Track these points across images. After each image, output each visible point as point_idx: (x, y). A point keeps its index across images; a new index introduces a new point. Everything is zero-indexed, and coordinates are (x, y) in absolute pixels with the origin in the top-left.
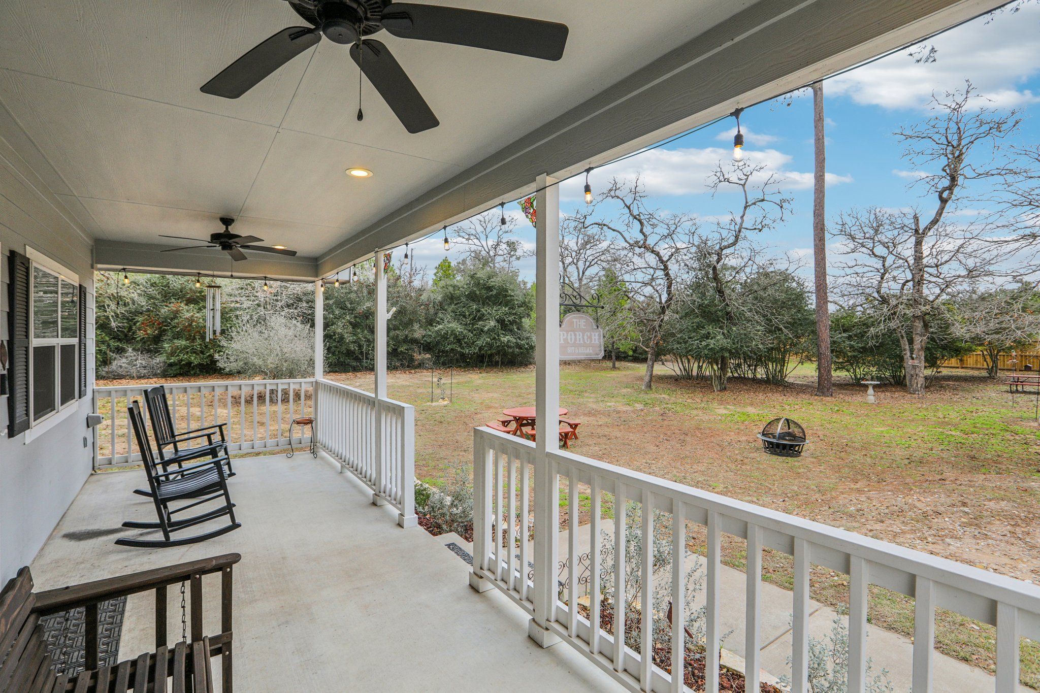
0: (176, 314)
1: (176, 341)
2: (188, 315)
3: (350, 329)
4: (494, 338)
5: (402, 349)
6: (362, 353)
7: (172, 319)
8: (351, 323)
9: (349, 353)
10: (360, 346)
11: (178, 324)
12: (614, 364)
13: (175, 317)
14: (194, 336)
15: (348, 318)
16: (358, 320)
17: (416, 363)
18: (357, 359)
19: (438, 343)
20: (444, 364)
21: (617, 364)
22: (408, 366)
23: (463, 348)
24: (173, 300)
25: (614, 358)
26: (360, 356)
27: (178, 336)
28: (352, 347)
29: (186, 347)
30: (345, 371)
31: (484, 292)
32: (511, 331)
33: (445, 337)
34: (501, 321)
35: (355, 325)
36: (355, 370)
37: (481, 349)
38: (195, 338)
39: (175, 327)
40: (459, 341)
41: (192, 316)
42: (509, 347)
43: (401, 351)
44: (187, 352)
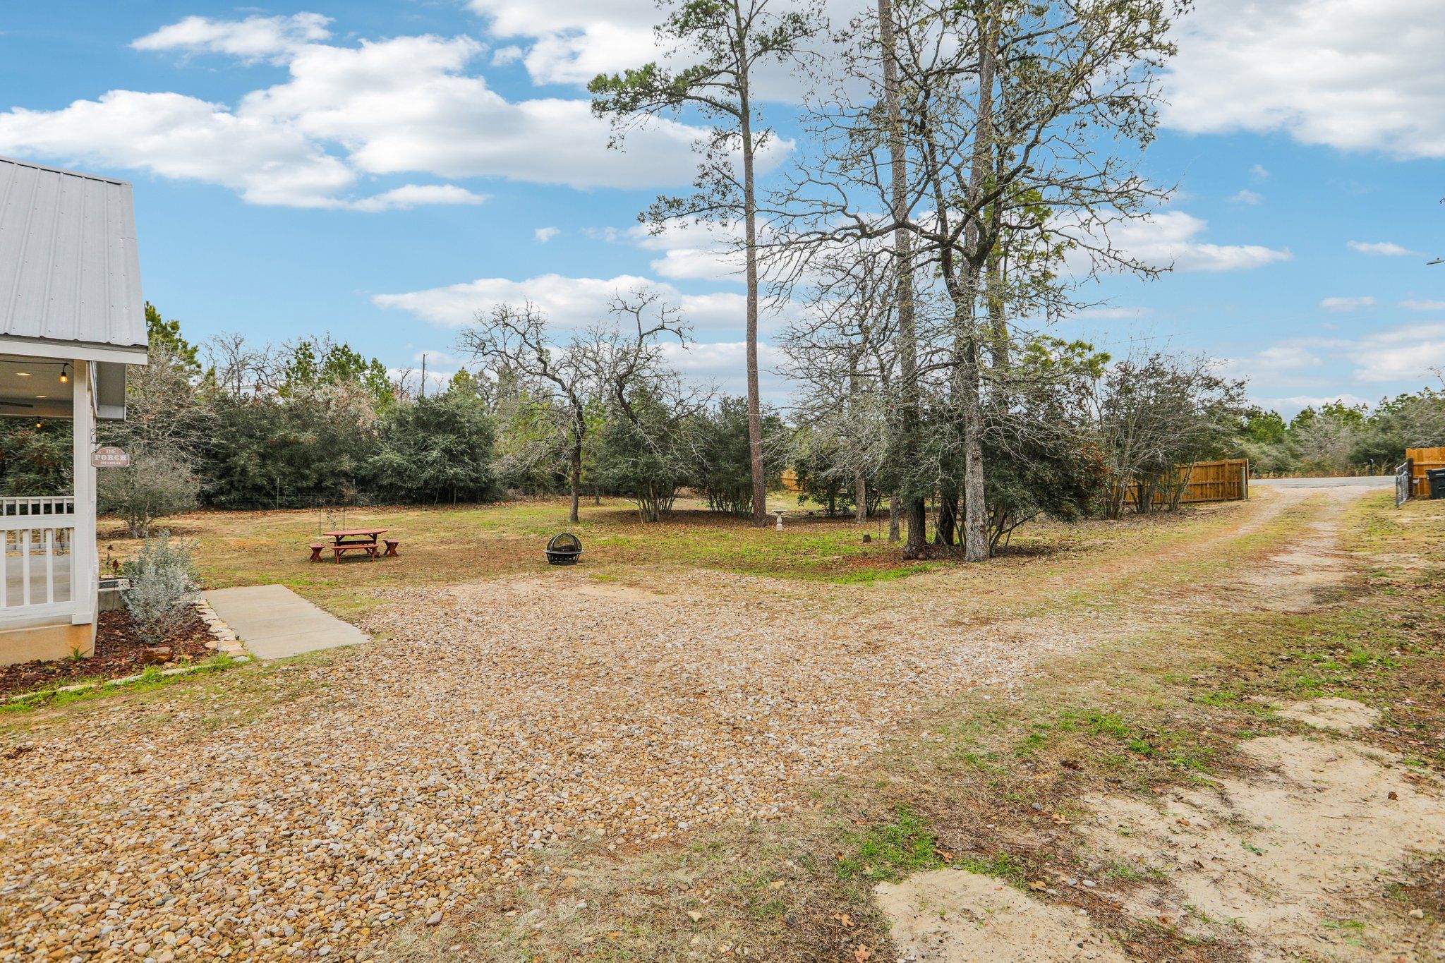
0: (23, 443)
1: (22, 474)
2: (36, 445)
3: (257, 460)
4: (440, 471)
5: (328, 483)
6: (274, 488)
7: (17, 449)
8: (259, 454)
9: (258, 489)
10: (272, 481)
11: (25, 454)
12: (598, 500)
13: (22, 448)
14: (47, 469)
15: (255, 447)
16: (269, 450)
17: (346, 500)
18: (268, 495)
19: (375, 476)
20: (384, 500)
21: (602, 500)
22: (337, 504)
23: (404, 482)
24: (19, 427)
25: (597, 492)
26: (273, 493)
27: (26, 469)
28: (259, 481)
29: (36, 482)
30: (254, 509)
31: (432, 417)
32: (463, 461)
33: (382, 469)
34: (447, 451)
35: (263, 457)
36: (266, 507)
37: (426, 482)
38: (47, 472)
39: (21, 458)
40: (400, 474)
41: (43, 446)
42: (458, 480)
43: (327, 487)
44: (38, 488)
